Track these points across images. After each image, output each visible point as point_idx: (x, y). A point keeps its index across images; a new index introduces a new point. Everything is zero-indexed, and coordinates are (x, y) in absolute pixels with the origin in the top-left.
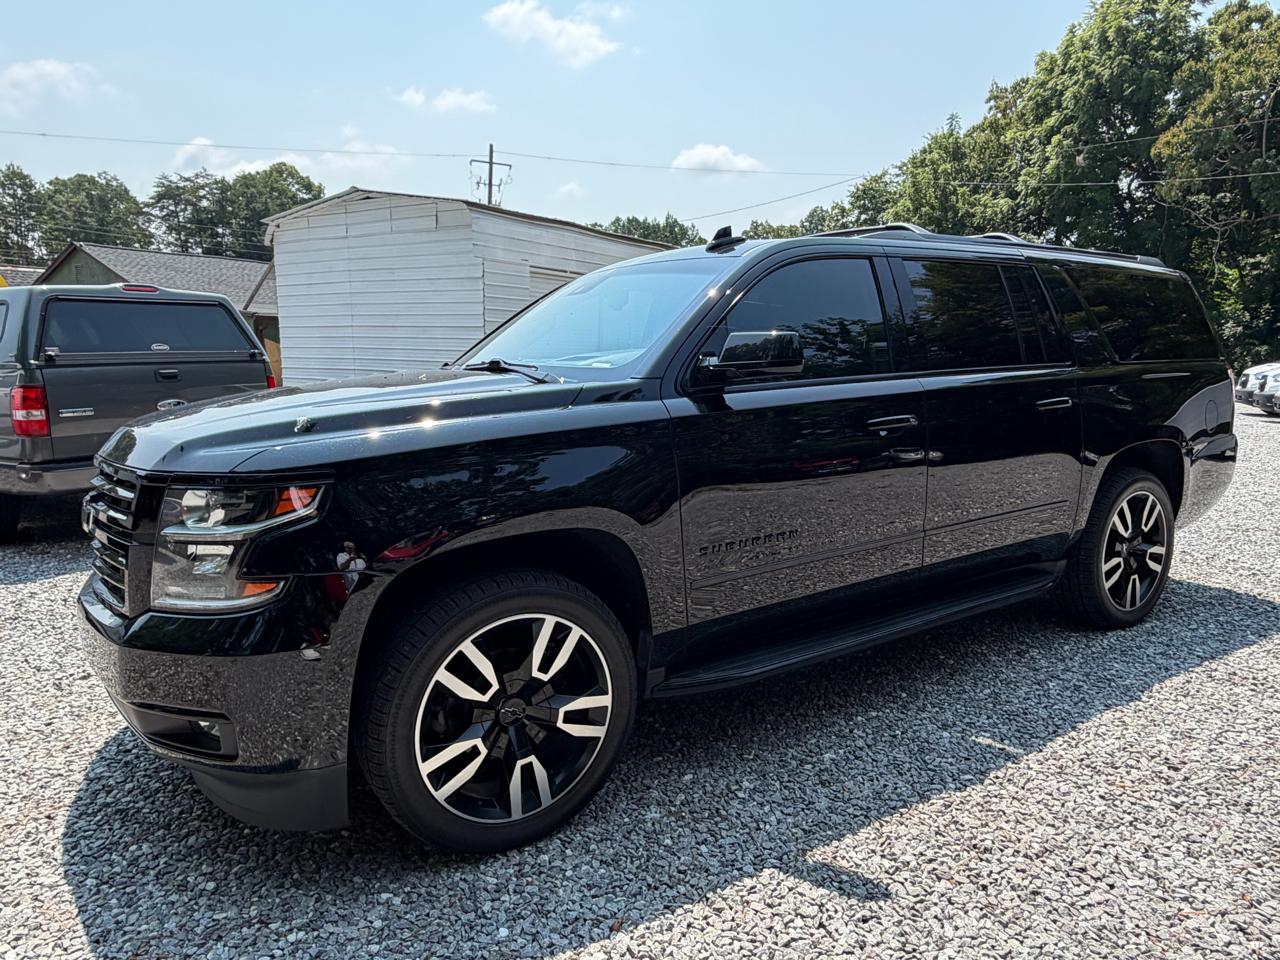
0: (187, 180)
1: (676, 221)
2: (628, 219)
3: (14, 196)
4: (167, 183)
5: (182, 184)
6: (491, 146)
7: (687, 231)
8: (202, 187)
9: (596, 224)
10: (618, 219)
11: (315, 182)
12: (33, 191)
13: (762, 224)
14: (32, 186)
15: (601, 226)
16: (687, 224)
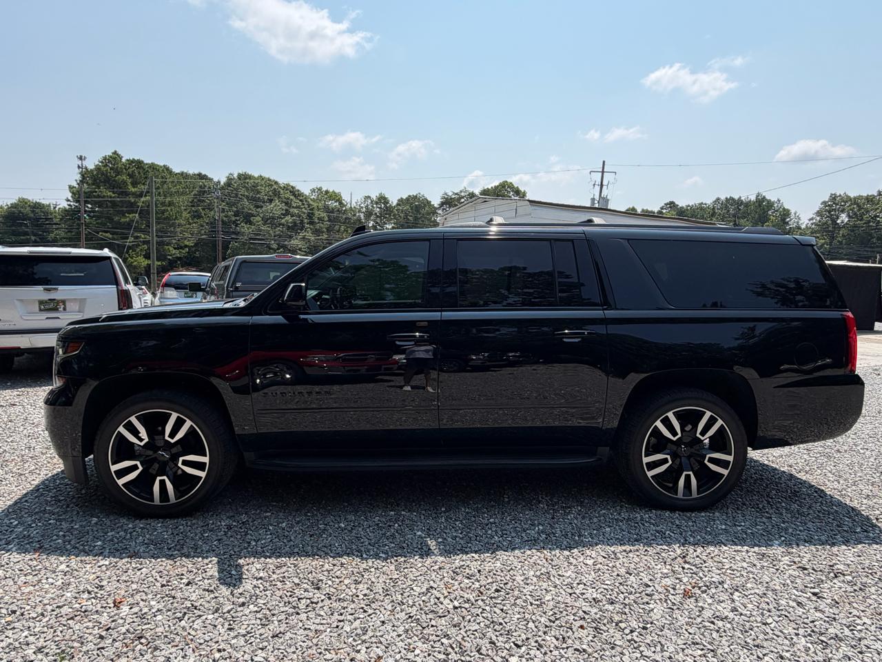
0: (456, 194)
1: (764, 197)
2: (726, 198)
3: (380, 208)
4: (446, 197)
5: (453, 197)
6: (604, 162)
7: (774, 204)
8: (463, 197)
9: (702, 203)
10: (718, 199)
11: (522, 189)
12: (388, 205)
13: (840, 195)
14: (388, 203)
15: (706, 204)
16: (773, 199)
